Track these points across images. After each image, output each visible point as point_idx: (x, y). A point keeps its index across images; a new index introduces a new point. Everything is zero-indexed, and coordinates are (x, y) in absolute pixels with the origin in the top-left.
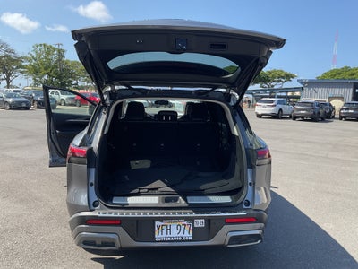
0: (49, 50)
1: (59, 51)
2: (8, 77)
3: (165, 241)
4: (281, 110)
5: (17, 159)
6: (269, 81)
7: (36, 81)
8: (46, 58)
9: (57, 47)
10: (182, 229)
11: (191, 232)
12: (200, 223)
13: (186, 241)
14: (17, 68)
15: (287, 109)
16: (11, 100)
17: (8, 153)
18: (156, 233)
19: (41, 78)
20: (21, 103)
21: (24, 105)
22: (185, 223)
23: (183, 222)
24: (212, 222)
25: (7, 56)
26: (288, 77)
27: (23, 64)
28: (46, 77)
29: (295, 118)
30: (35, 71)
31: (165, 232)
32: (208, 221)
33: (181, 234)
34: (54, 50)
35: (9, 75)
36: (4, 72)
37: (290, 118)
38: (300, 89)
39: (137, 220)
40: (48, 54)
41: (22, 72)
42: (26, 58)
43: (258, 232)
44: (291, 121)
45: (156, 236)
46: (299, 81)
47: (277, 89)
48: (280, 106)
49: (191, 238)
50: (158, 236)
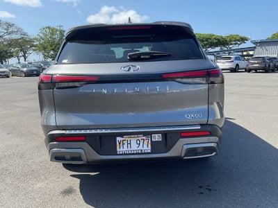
0: (53, 31)
1: (61, 31)
2: (25, 54)
3: (127, 154)
4: (237, 65)
5: (24, 107)
6: (228, 44)
7: (45, 56)
8: (50, 37)
9: (59, 28)
10: (141, 143)
11: (150, 146)
12: (157, 138)
13: (145, 153)
14: (31, 47)
15: (243, 64)
16: (25, 69)
17: (18, 104)
18: (118, 147)
19: (48, 53)
20: (32, 71)
21: (35, 73)
22: (144, 138)
23: (141, 137)
24: (168, 136)
25: (23, 38)
26: (243, 40)
27: (35, 44)
28: (52, 52)
29: (249, 71)
30: (43, 48)
31: (125, 146)
32: (165, 135)
33: (141, 147)
34: (57, 30)
35: (25, 53)
36: (21, 51)
37: (246, 71)
38: (253, 49)
39: (101, 135)
40: (52, 34)
41: (34, 50)
42: (36, 39)
43: (212, 145)
44: (247, 73)
45: (118, 150)
46: (252, 42)
47: (234, 50)
48: (237, 62)
49: (150, 151)
50: (120, 150)
